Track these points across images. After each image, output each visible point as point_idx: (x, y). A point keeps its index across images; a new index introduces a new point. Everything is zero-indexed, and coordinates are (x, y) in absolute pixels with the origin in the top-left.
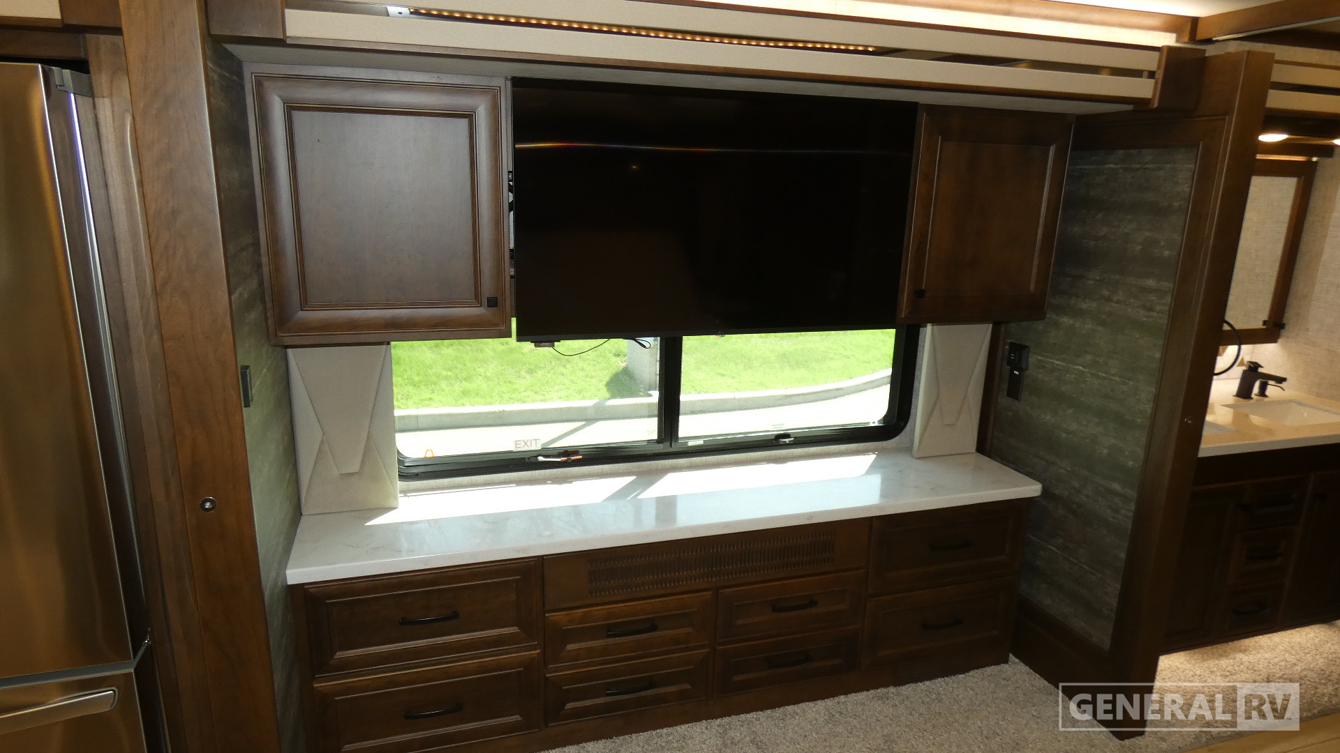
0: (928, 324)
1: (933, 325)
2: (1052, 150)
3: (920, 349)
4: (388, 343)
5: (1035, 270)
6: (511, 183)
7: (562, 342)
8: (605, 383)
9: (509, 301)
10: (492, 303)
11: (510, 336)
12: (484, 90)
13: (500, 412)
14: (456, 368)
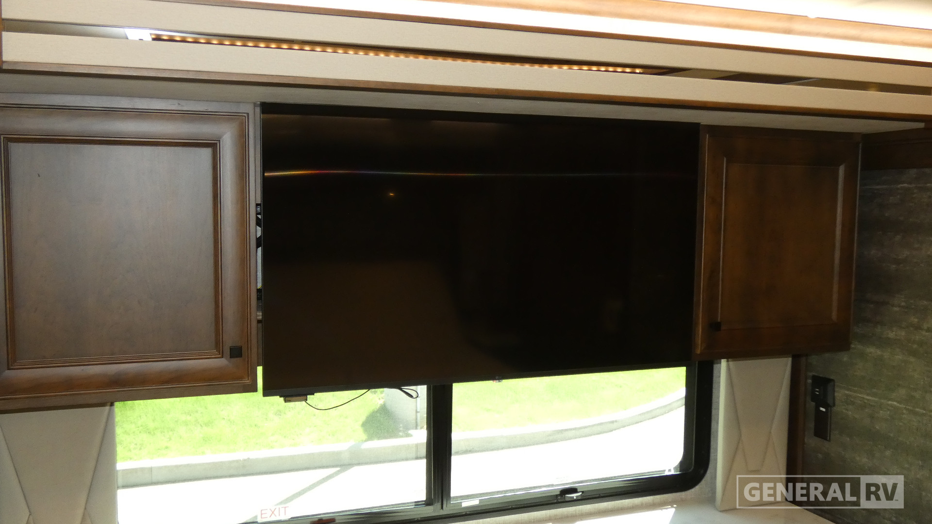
0: (722, 360)
1: (728, 361)
2: (842, 170)
3: (715, 385)
4: (112, 404)
5: (835, 297)
6: (259, 216)
7: (317, 395)
8: (361, 423)
9: (255, 349)
10: (236, 352)
11: (254, 389)
12: (230, 117)
13: (245, 460)
14: (197, 412)
